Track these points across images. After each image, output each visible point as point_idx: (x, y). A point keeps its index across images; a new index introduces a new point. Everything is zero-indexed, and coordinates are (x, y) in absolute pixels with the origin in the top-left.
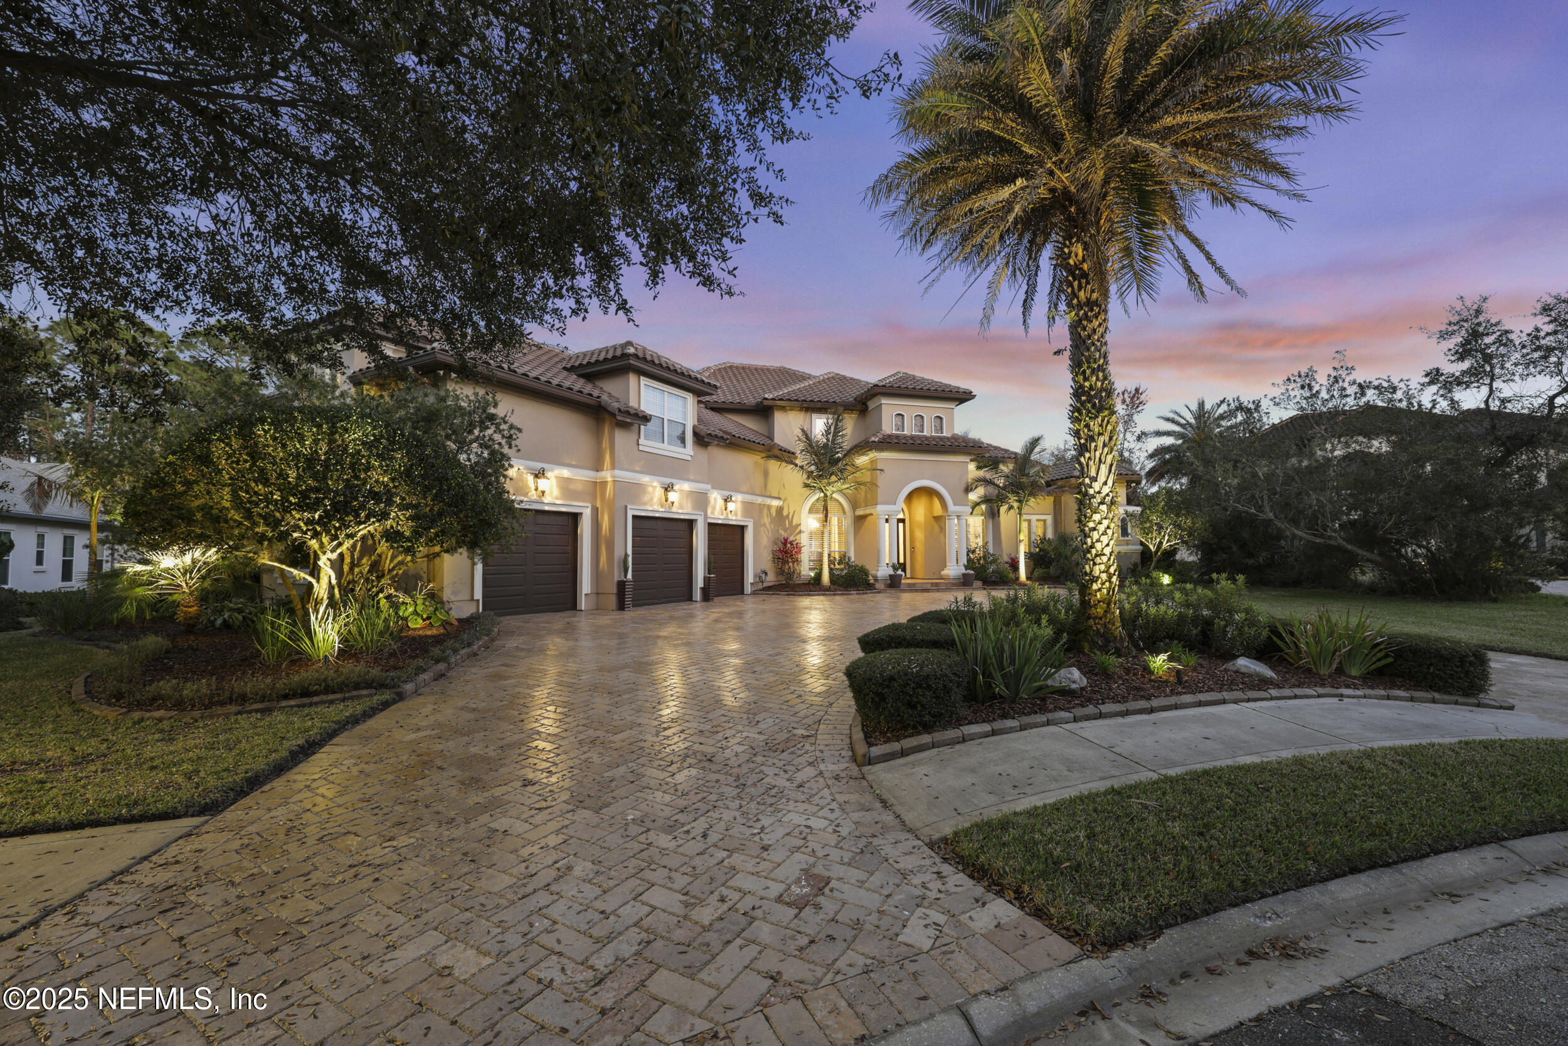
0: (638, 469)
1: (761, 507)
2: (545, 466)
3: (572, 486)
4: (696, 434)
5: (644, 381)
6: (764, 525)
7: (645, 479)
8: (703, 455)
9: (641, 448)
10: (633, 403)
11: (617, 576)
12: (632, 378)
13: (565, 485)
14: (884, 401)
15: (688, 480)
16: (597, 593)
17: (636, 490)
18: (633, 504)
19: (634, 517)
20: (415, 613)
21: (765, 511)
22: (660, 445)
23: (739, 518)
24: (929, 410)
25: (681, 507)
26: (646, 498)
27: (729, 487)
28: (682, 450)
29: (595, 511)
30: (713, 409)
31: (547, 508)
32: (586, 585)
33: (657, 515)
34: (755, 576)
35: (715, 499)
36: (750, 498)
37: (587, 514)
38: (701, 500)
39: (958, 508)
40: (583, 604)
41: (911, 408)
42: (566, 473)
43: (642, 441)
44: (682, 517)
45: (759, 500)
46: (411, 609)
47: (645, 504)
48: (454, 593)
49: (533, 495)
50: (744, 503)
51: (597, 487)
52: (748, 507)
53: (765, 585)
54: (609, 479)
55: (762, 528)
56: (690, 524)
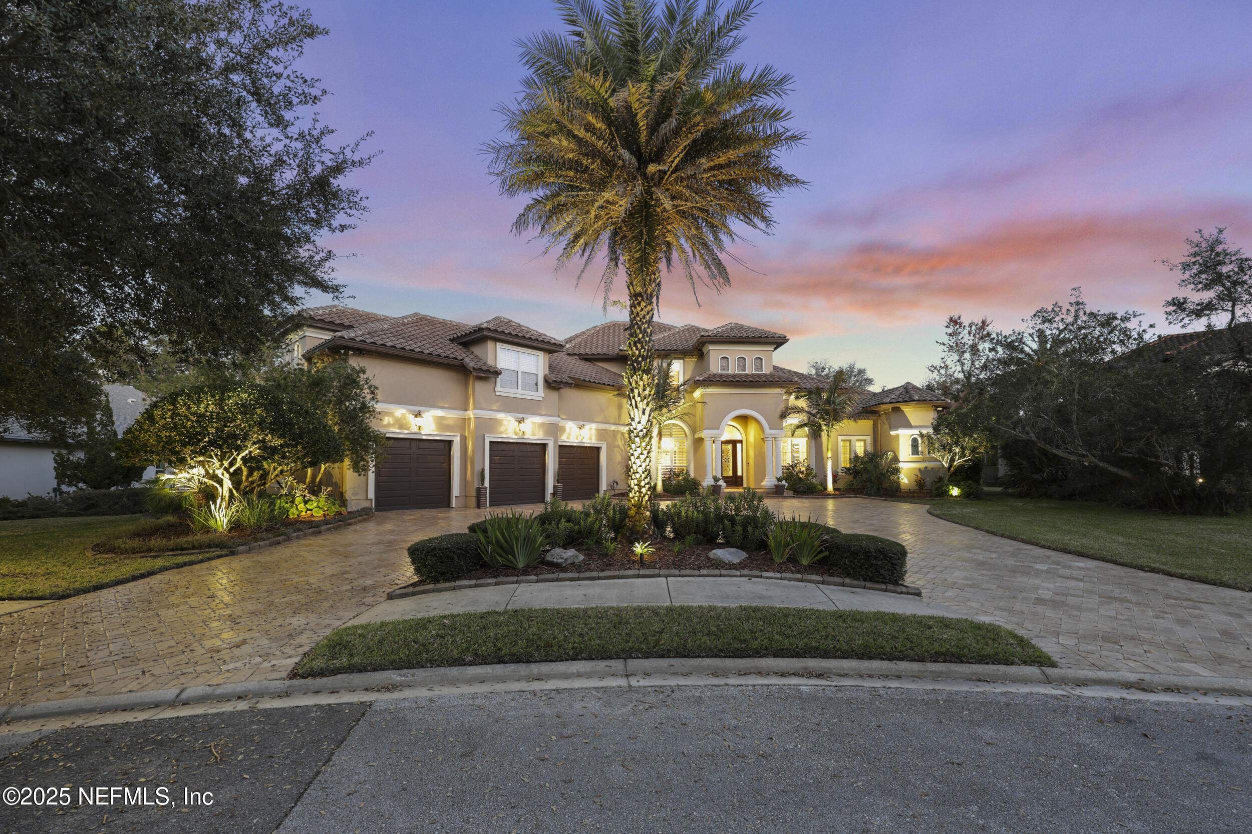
0: (495, 408)
1: (615, 433)
2: (421, 409)
3: (446, 422)
4: (546, 381)
5: (499, 345)
6: (618, 446)
7: (501, 416)
8: (554, 395)
9: (497, 393)
10: (490, 362)
11: (476, 484)
12: (490, 345)
13: (440, 421)
14: (712, 347)
15: (541, 415)
16: (465, 496)
17: (493, 424)
18: (490, 433)
19: (491, 442)
20: (318, 507)
21: (619, 436)
22: (516, 391)
23: (593, 441)
24: (750, 353)
25: (533, 434)
26: (502, 429)
27: (582, 418)
28: (535, 393)
29: (464, 440)
30: (586, 360)
31: (424, 437)
32: (456, 490)
33: (511, 441)
34: (608, 485)
35: (570, 428)
36: (603, 426)
37: (457, 441)
38: (554, 430)
39: (773, 432)
40: (454, 503)
41: (734, 352)
42: (439, 413)
43: (498, 388)
44: (534, 442)
45: (613, 428)
46: (316, 504)
47: (502, 433)
48: (355, 494)
49: (414, 429)
50: (597, 430)
51: (465, 421)
52: (602, 434)
53: (617, 492)
54: (472, 416)
55: (616, 449)
56: (544, 446)
